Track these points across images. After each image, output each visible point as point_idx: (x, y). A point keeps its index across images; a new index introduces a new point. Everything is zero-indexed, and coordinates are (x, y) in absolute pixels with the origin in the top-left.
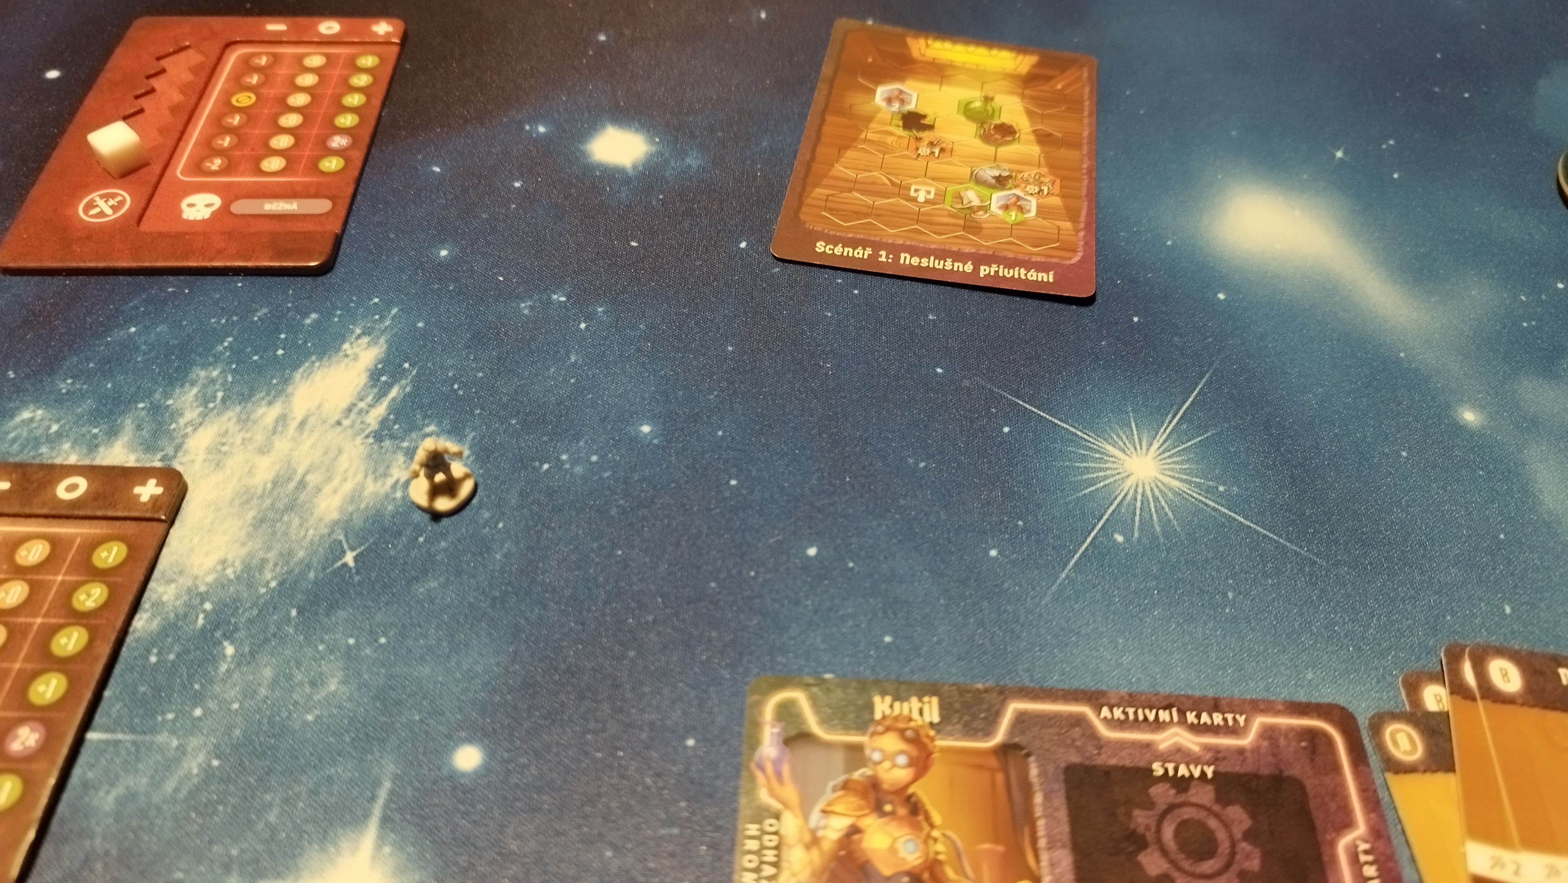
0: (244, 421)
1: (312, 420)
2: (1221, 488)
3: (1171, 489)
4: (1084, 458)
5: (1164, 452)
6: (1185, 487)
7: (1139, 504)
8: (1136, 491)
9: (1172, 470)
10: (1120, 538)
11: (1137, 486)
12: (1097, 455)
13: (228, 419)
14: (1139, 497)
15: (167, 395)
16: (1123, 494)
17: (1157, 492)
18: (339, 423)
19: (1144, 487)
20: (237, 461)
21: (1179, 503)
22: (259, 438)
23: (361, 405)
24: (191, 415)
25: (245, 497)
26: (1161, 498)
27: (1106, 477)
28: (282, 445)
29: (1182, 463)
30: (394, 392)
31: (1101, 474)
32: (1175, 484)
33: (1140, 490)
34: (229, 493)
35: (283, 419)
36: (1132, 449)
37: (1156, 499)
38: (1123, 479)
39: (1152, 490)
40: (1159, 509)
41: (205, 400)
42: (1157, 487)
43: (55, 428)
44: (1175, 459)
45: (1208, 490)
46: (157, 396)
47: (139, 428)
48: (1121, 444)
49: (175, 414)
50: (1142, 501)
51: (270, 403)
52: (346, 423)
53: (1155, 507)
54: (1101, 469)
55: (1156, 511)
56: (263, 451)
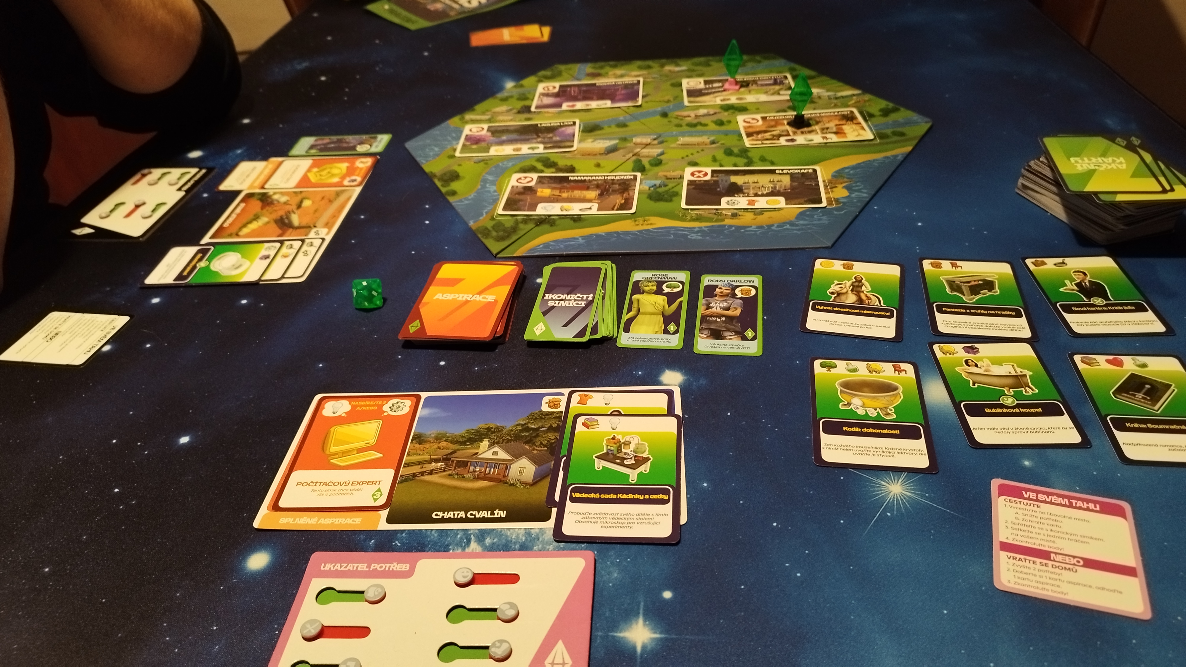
2: (927, 495)
3: (907, 496)
4: (873, 487)
5: (903, 483)
6: (913, 495)
7: (895, 502)
8: (894, 497)
9: (907, 489)
10: (889, 514)
11: (894, 495)
12: (878, 485)
14: (895, 500)
16: (889, 499)
17: (902, 498)
19: (897, 496)
21: (910, 500)
26: (904, 500)
27: (882, 493)
29: (911, 486)
31: (880, 492)
32: (909, 494)
33: (895, 497)
36: (891, 482)
37: (902, 500)
38: (889, 494)
39: (900, 497)
40: (903, 503)
42: (902, 495)
44: (909, 485)
45: (922, 496)
48: (887, 481)
50: (897, 501)
53: (902, 503)
54: (880, 490)
55: (902, 504)
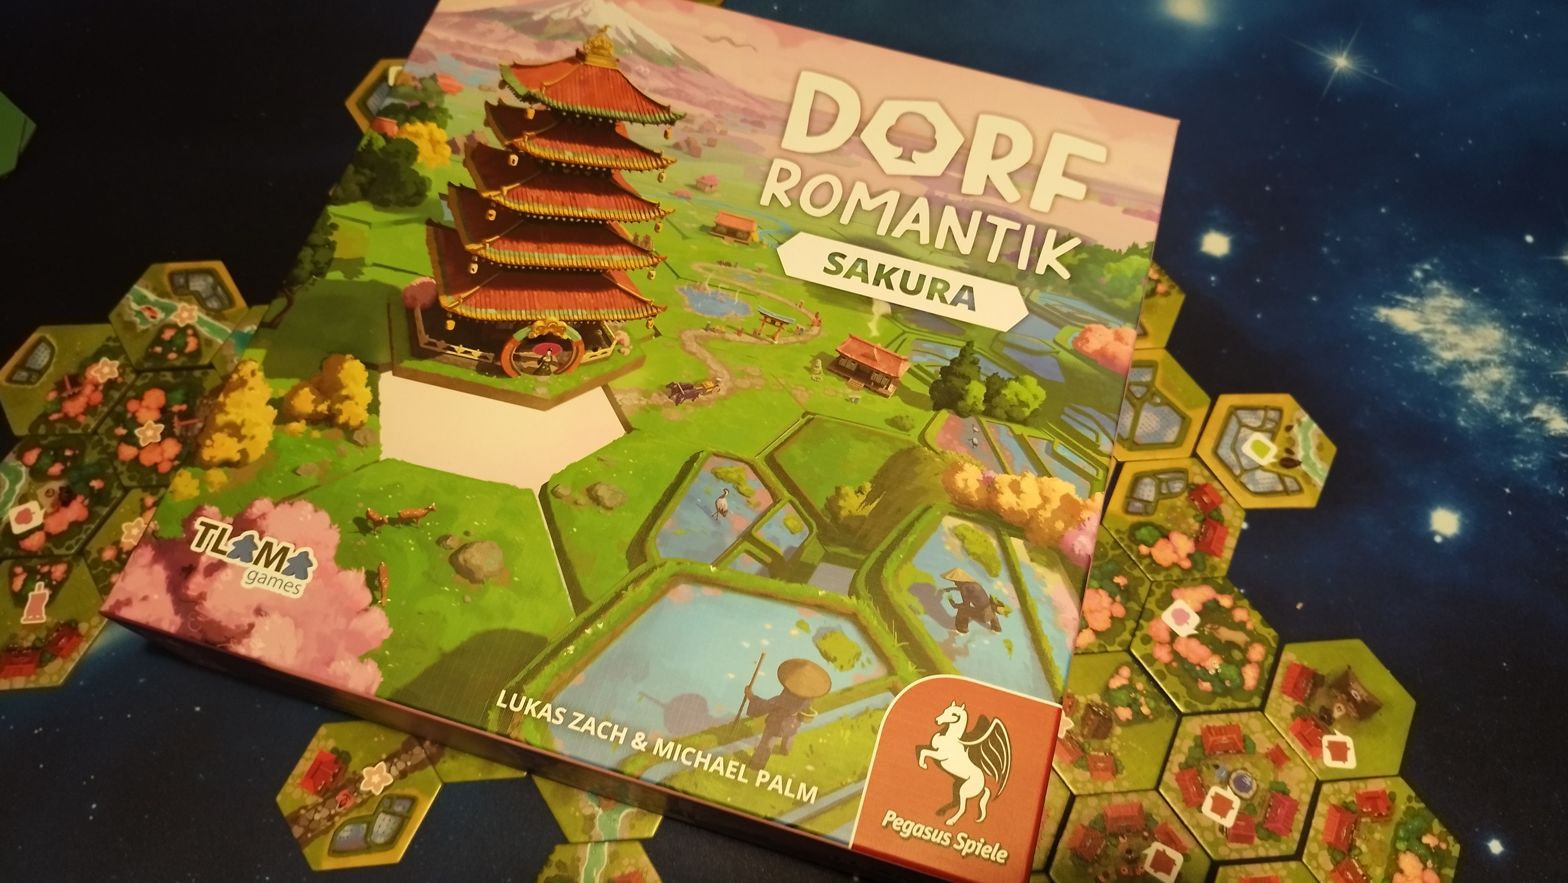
0: (1433, 343)
1: (1423, 320)
13: (1436, 350)
15: (1432, 376)
18: (1421, 312)
20: (1452, 339)
22: (1439, 336)
23: (1409, 306)
24: (1438, 364)
25: (1466, 331)
28: (1439, 327)
30: (1399, 297)
34: (1467, 337)
35: (1427, 331)
41: (1429, 362)
43: (1464, 410)
46: (1434, 380)
47: (1451, 379)
49: (1439, 369)
51: (1421, 338)
52: (1419, 309)
56: (1444, 332)
